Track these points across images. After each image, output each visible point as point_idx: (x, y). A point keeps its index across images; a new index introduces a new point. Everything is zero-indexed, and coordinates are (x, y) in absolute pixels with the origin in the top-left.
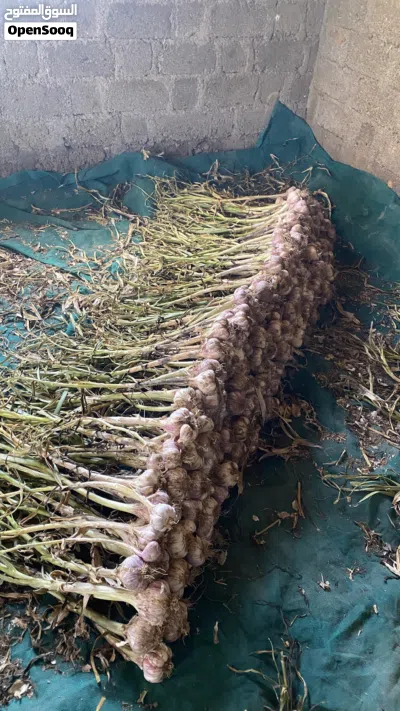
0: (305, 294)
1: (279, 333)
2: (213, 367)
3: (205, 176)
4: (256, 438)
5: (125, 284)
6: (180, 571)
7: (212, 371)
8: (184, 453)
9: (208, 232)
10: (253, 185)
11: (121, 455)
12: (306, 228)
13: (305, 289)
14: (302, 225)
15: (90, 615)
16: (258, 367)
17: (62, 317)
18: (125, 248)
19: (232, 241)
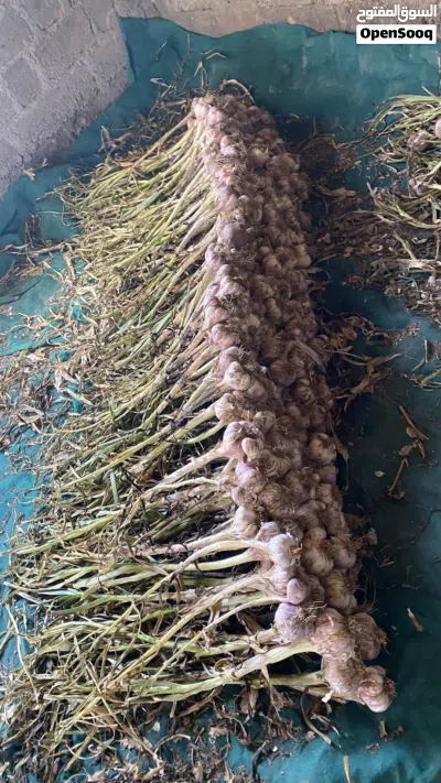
0: (279, 205)
1: (280, 266)
2: (233, 357)
3: (103, 151)
4: (327, 391)
5: (98, 321)
6: (338, 585)
7: (235, 364)
8: (262, 469)
9: (142, 208)
10: (155, 125)
11: (204, 504)
12: (234, 135)
13: (276, 199)
14: (228, 133)
15: (279, 682)
16: (281, 318)
17: (61, 398)
18: (75, 284)
19: (171, 200)
